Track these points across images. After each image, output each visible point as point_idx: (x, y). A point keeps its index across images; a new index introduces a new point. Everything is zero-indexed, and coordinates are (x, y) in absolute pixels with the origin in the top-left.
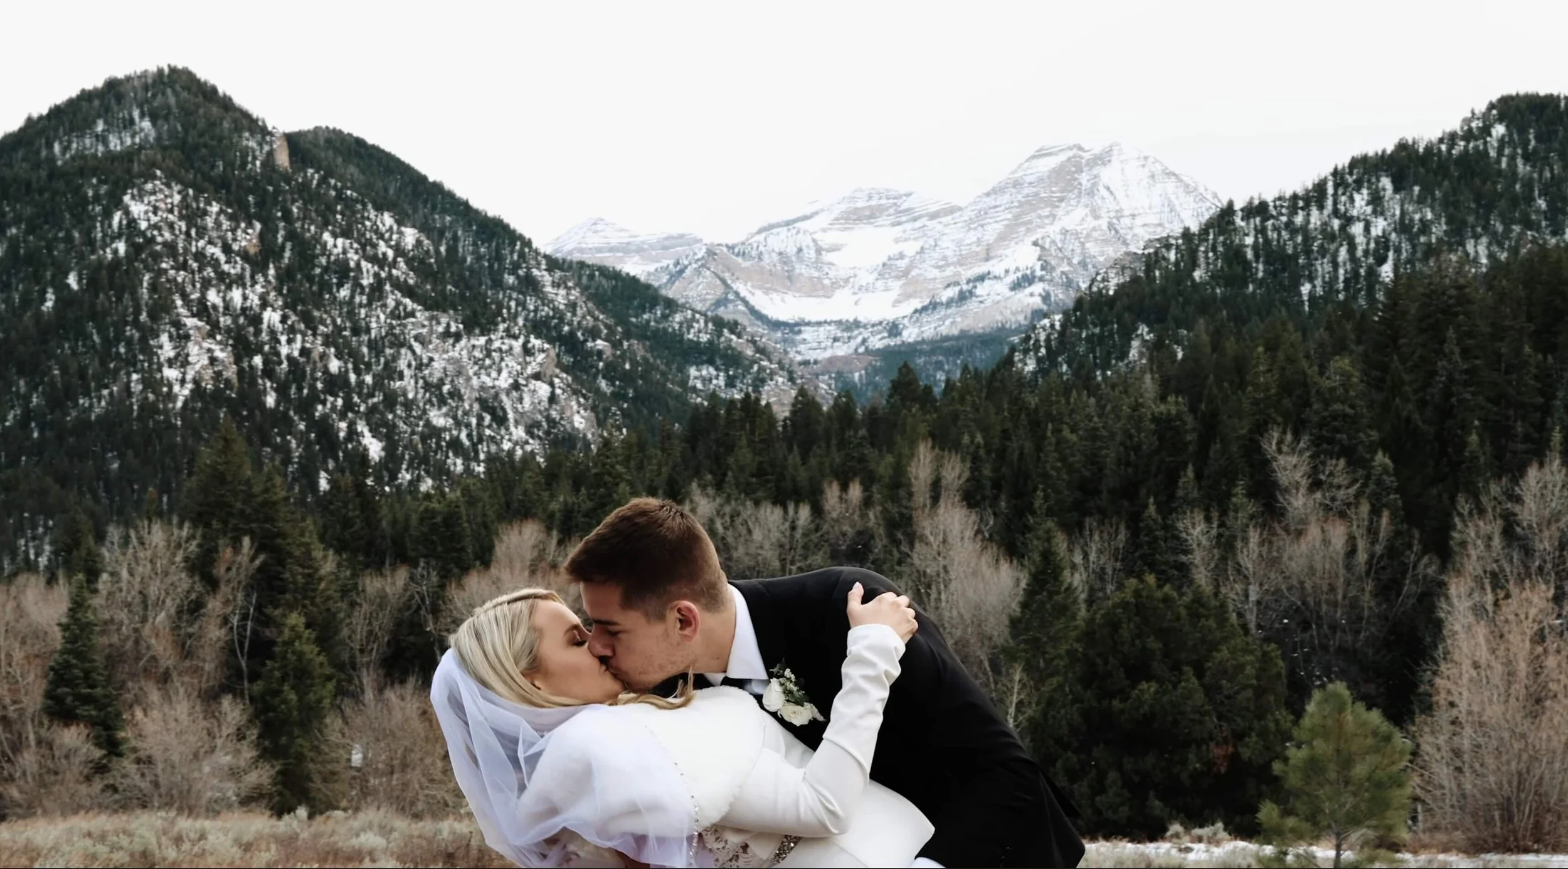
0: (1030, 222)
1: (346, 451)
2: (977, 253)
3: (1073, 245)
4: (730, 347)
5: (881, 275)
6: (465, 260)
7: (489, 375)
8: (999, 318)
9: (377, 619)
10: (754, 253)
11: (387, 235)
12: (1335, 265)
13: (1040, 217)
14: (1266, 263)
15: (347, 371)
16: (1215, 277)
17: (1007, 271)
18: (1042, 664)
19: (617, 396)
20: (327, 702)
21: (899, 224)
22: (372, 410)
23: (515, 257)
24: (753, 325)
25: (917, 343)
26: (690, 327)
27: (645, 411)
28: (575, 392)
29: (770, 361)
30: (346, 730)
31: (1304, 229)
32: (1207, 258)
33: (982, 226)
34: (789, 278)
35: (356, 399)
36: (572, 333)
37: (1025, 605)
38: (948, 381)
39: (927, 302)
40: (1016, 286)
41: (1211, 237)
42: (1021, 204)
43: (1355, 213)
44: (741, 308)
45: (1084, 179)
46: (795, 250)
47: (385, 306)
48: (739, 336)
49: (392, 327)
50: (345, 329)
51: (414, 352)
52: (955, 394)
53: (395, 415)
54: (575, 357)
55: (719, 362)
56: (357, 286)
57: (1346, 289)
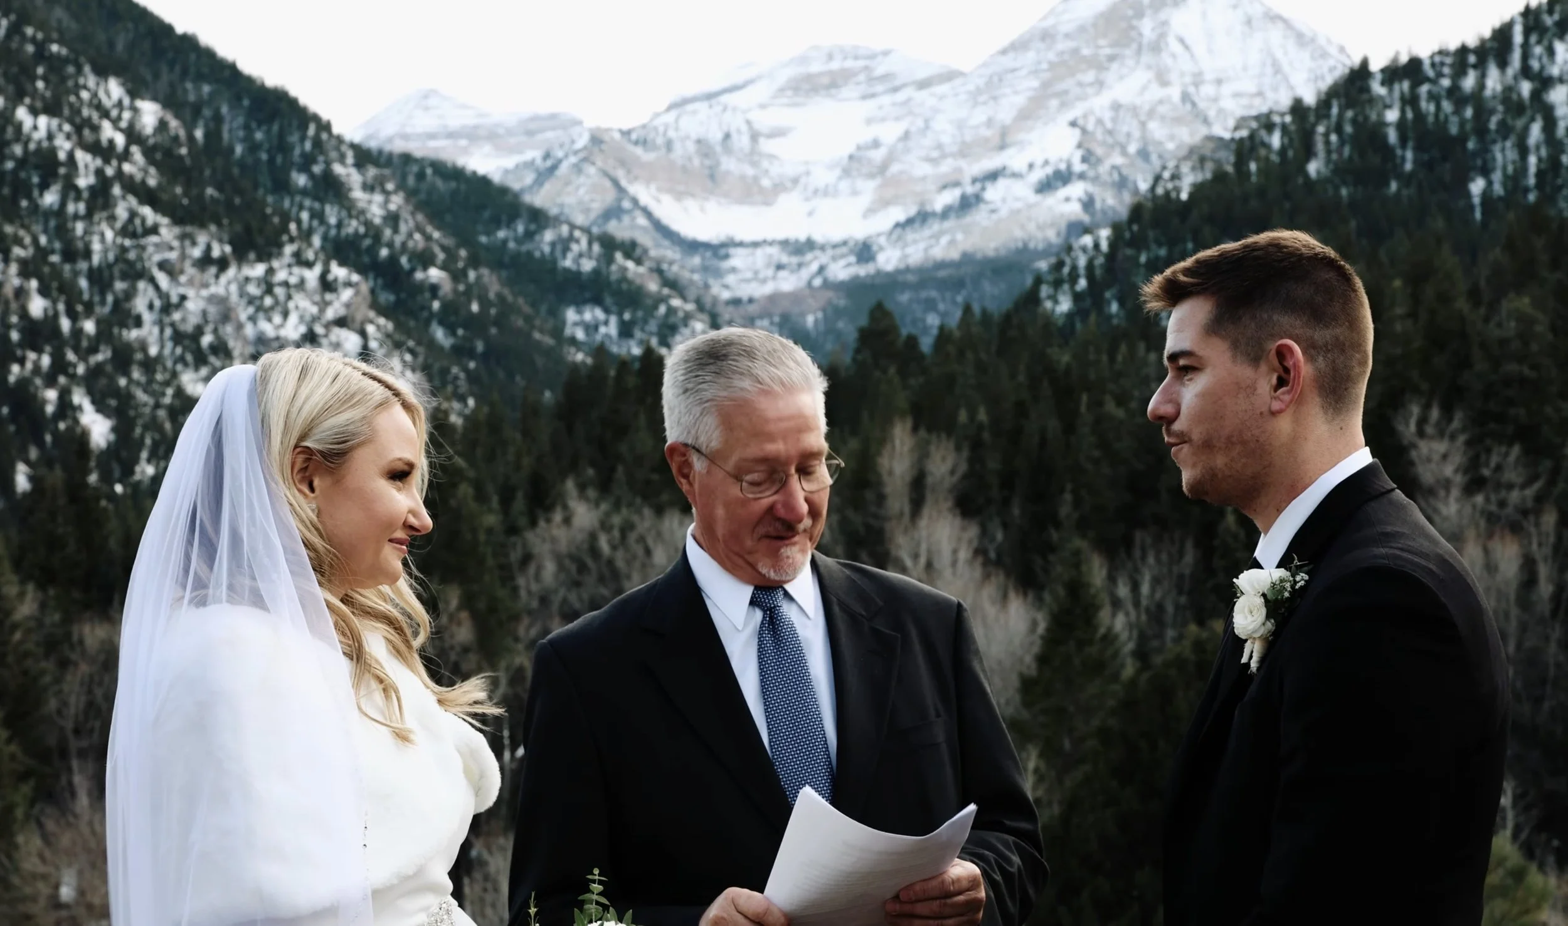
0: (1066, 92)
1: (56, 433)
2: (987, 140)
3: (1129, 126)
4: (624, 279)
5: (846, 173)
6: (231, 150)
7: (270, 320)
8: (1019, 234)
9: (100, 684)
10: (660, 141)
11: (114, 113)
12: (1523, 150)
13: (1080, 84)
14: (1417, 149)
15: (56, 316)
16: (1340, 171)
17: (1031, 166)
18: (1067, 744)
19: (461, 352)
20: (19, 813)
21: (873, 96)
22: (95, 372)
23: (308, 146)
24: (658, 246)
25: (898, 272)
26: (566, 249)
27: (501, 374)
28: (398, 345)
29: (684, 298)
30: (47, 854)
31: (1479, 94)
32: (1327, 143)
33: (995, 98)
34: (712, 177)
35: (71, 356)
36: (393, 259)
37: (1042, 660)
38: (942, 328)
39: (912, 211)
40: (1046, 187)
41: (1335, 110)
42: (1052, 66)
43: (1555, 71)
44: (642, 221)
45: (1147, 27)
46: (719, 136)
47: (112, 218)
48: (639, 262)
49: (124, 250)
50: (53, 252)
51: (157, 287)
52: (951, 349)
53: (130, 380)
54: (397, 294)
55: (609, 300)
56: (70, 189)
57: (1540, 185)
